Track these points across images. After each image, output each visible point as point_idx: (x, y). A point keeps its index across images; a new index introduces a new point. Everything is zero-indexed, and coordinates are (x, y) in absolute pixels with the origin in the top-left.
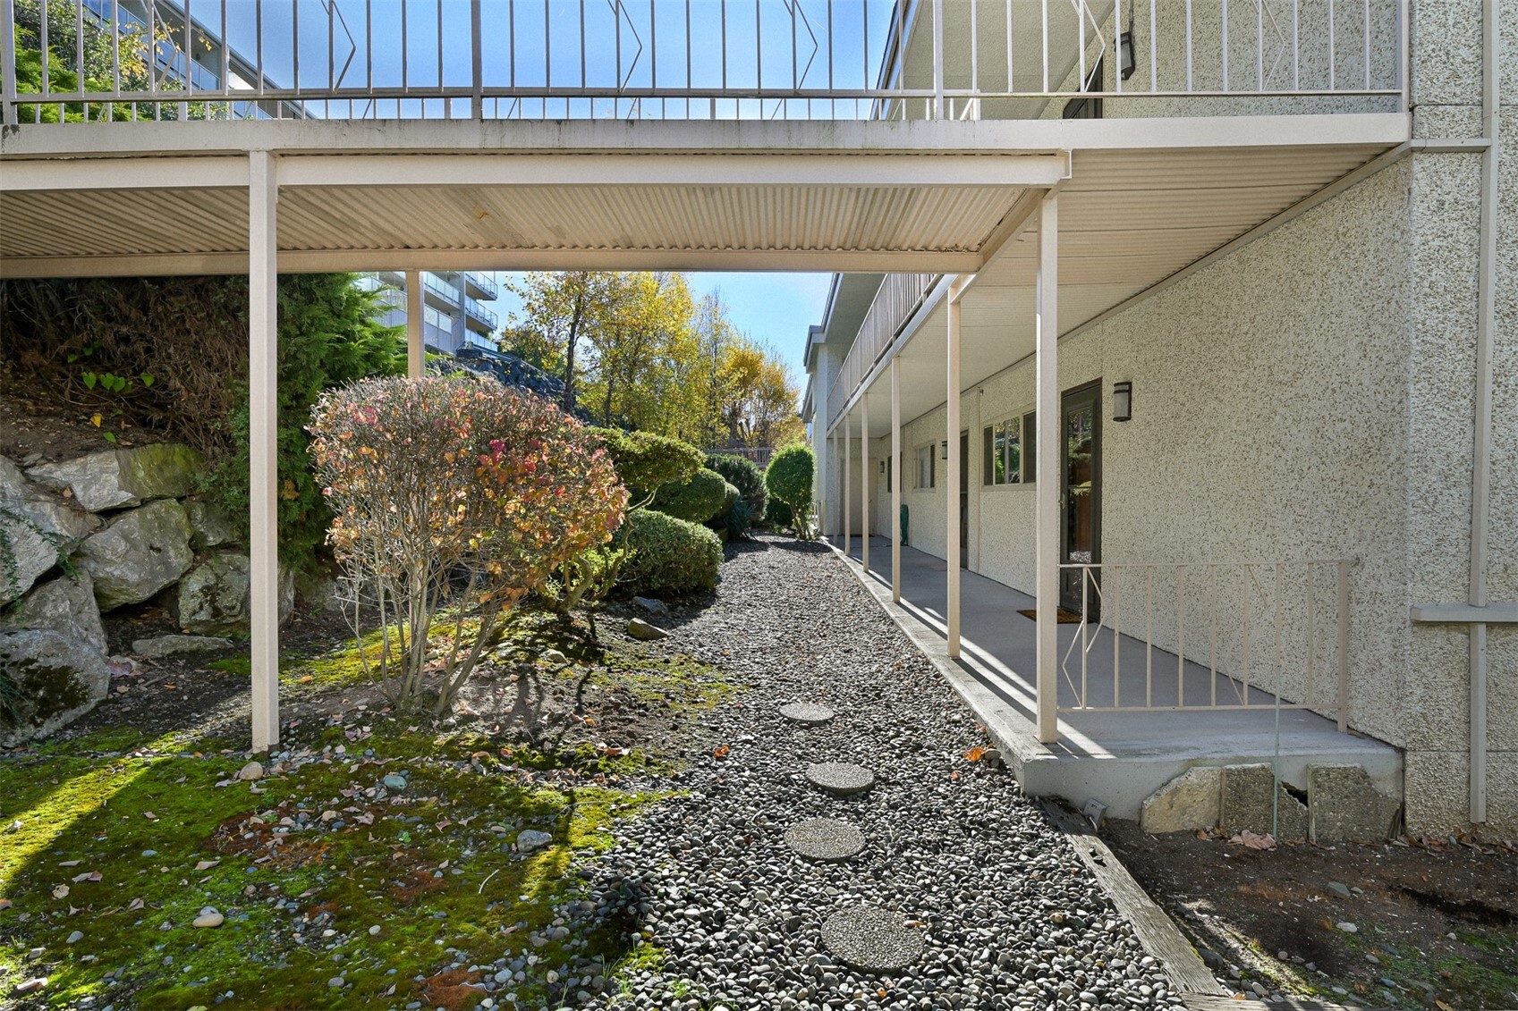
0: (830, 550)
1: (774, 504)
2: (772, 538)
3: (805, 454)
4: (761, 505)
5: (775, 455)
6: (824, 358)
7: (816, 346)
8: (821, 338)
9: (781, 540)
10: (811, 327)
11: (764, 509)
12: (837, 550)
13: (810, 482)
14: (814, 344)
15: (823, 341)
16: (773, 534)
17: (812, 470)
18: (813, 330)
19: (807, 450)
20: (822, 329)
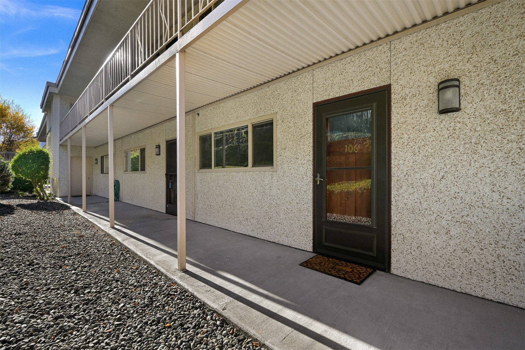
0: (68, 208)
1: (17, 181)
2: (17, 200)
3: (44, 153)
4: (8, 181)
5: (19, 152)
6: (57, 103)
7: (52, 95)
8: (56, 91)
9: (25, 202)
10: (48, 82)
11: (10, 184)
12: (74, 208)
13: (47, 169)
14: (50, 93)
15: (57, 92)
16: (18, 197)
17: (49, 162)
18: (49, 85)
19: (45, 150)
20: (57, 85)
